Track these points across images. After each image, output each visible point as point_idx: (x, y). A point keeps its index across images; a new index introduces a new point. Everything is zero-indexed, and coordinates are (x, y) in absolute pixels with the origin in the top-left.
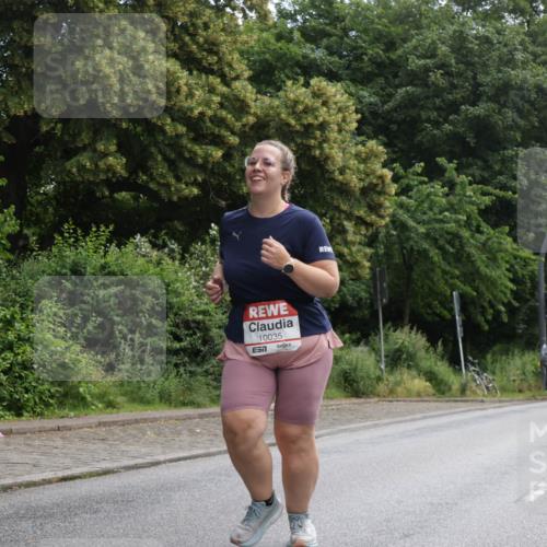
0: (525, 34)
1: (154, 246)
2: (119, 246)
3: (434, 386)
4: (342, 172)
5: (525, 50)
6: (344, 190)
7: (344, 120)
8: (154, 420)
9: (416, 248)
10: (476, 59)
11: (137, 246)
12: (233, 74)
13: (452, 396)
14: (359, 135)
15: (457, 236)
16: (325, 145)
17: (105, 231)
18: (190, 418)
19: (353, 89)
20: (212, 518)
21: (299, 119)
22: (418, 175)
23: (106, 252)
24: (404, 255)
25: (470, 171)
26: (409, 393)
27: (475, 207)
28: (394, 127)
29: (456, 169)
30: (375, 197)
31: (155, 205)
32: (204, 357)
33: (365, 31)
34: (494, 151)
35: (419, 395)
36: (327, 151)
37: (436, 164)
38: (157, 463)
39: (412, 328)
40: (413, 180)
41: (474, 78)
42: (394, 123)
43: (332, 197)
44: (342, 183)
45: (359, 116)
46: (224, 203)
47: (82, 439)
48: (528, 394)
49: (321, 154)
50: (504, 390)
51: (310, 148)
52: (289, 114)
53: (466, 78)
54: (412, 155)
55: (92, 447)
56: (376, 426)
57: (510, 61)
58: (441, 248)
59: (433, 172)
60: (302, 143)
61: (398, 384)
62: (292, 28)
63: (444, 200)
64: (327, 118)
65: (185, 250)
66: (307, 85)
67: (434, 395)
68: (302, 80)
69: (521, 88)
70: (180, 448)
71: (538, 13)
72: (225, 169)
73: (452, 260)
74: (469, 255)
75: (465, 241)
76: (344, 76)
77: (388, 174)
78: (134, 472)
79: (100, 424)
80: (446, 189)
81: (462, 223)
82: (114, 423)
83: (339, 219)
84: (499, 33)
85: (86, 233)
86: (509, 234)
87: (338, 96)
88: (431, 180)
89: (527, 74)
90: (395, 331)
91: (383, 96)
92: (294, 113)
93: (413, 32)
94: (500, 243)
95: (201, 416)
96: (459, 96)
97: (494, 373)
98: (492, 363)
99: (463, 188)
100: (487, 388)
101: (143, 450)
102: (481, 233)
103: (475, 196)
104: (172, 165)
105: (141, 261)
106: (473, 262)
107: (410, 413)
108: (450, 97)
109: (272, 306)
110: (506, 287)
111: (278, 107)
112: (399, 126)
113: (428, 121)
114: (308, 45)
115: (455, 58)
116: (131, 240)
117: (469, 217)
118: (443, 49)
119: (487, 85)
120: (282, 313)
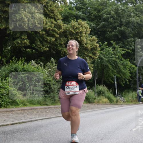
0: (134, 9)
1: (37, 63)
2: (27, 63)
3: (109, 101)
4: (86, 44)
5: (134, 13)
6: (86, 49)
7: (86, 31)
8: (36, 109)
9: (105, 64)
10: (121, 15)
11: (32, 63)
12: (58, 19)
13: (114, 103)
14: (90, 35)
15: (115, 61)
16: (81, 37)
17: (24, 59)
18: (45, 108)
19: (89, 23)
20: (51, 134)
21: (75, 31)
22: (106, 45)
23: (24, 65)
24: (102, 66)
25: (119, 44)
26: (103, 102)
27: (120, 54)
28: (99, 33)
29: (116, 44)
30: (94, 51)
31: (37, 53)
32: (49, 92)
33: (92, 8)
34: (125, 39)
35: (105, 103)
36: (82, 39)
37: (110, 42)
38: (37, 120)
39: (104, 85)
40: (104, 47)
41: (121, 20)
42: (100, 31)
43: (83, 51)
44: (86, 47)
45: (90, 30)
46: (55, 52)
47: (17, 114)
48: (134, 103)
49: (80, 40)
50: (127, 101)
51: (77, 38)
52: (72, 29)
53: (119, 20)
54: (104, 40)
55: (20, 116)
56: (94, 111)
57: (130, 16)
58: (111, 65)
59: (110, 45)
60: (75, 37)
61: (100, 100)
62: (73, 7)
63: (112, 52)
64: (82, 30)
65: (45, 64)
66: (77, 21)
67: (109, 103)
68: (75, 20)
69: (133, 23)
70: (43, 116)
71: (137, 3)
72: (55, 43)
73: (114, 68)
74: (119, 66)
75: (118, 63)
76: (86, 19)
77: (98, 45)
78: (31, 122)
79: (22, 110)
80: (113, 49)
81: (117, 58)
82: (26, 110)
83: (85, 56)
84: (127, 9)
85: (19, 60)
86: (129, 61)
87: (85, 25)
88: (109, 47)
89: (134, 19)
90: (99, 86)
91: (97, 25)
92: (73, 29)
93: (105, 8)
94: (127, 63)
95: (48, 108)
96: (116, 25)
97: (125, 97)
98: (125, 94)
99: (117, 49)
100: (123, 101)
102: (122, 61)
103: (121, 51)
104: (41, 42)
105: (33, 67)
106: (120, 68)
107: (103, 107)
108: (114, 25)
109: (72, 82)
110: (128, 75)
111: (69, 27)
112: (101, 32)
113: (108, 31)
114: (77, 11)
115: (116, 15)
116: (30, 62)
117: (119, 57)
118: (113, 12)
119: (124, 22)
120: (75, 84)
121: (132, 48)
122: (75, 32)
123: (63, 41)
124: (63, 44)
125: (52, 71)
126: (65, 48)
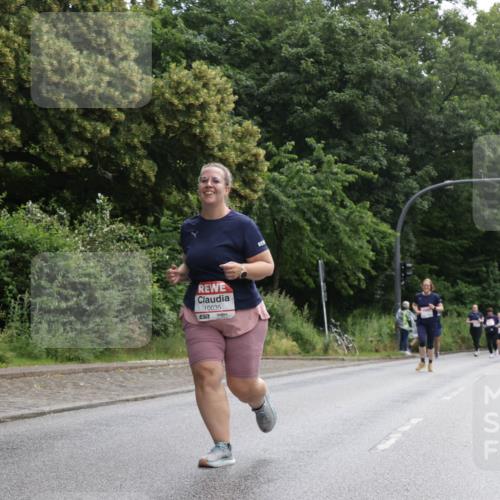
0: (386, 27)
1: (45, 211)
2: (10, 212)
3: (300, 346)
4: (221, 148)
5: (387, 42)
7: (222, 101)
8: (41, 374)
9: (286, 220)
10: (343, 49)
11: (28, 211)
13: (316, 354)
14: (236, 115)
15: (320, 211)
16: (205, 124)
18: (75, 373)
19: (231, 72)
20: (92, 464)
21: (181, 100)
22: (289, 152)
24: (275, 226)
25: (337, 151)
26: (277, 352)
27: (339, 184)
28: (268, 109)
29: (323, 149)
30: (249, 172)
31: (46, 174)
33: (243, 20)
34: (361, 133)
35: (286, 353)
36: (207, 129)
37: (306, 143)
38: (42, 414)
39: (281, 293)
40: (285, 158)
41: (341, 67)
42: (269, 104)
44: (221, 159)
46: (110, 175)
48: (384, 353)
49: (200, 133)
50: (362, 349)
51: (191, 126)
52: (172, 94)
53: (334, 66)
54: (284, 134)
57: (373, 53)
58: (308, 221)
59: (303, 151)
60: (183, 122)
61: (268, 343)
62: (175, 17)
63: (312, 177)
64: (208, 99)
65: (73, 217)
66: (189, 67)
67: (300, 353)
68: (184, 62)
69: (382, 77)
70: (65, 400)
71: (398, 10)
72: (111, 142)
73: (318, 231)
74: (334, 226)
75: (330, 214)
76: (222, 61)
77: (262, 152)
78: (21, 421)
80: (314, 166)
81: (328, 198)
82: (3, 376)
84: (363, 26)
86: (370, 209)
87: (218, 79)
88: (300, 158)
89: (388, 65)
90: (266, 294)
91: (258, 80)
92: (177, 93)
93: (288, 23)
94: (361, 217)
95: (86, 371)
96: (327, 83)
97: (353, 334)
98: (352, 325)
99: (330, 166)
100: (347, 347)
101: (30, 402)
102: (345, 207)
103: (341, 174)
104: (62, 137)
105: (31, 226)
106: (337, 233)
107: (277, 369)
108: (319, 83)
109: (213, 285)
110: (366, 257)
111: (162, 87)
112: (273, 107)
113: (299, 104)
114: (191, 31)
115: (325, 48)
116: (23, 206)
117: (334, 193)
118: (314, 39)
119: (352, 73)
120: (221, 290)
121: (378, 166)
122: (184, 105)
123: (138, 137)
124: (139, 145)
125: (101, 240)
126: (145, 161)
